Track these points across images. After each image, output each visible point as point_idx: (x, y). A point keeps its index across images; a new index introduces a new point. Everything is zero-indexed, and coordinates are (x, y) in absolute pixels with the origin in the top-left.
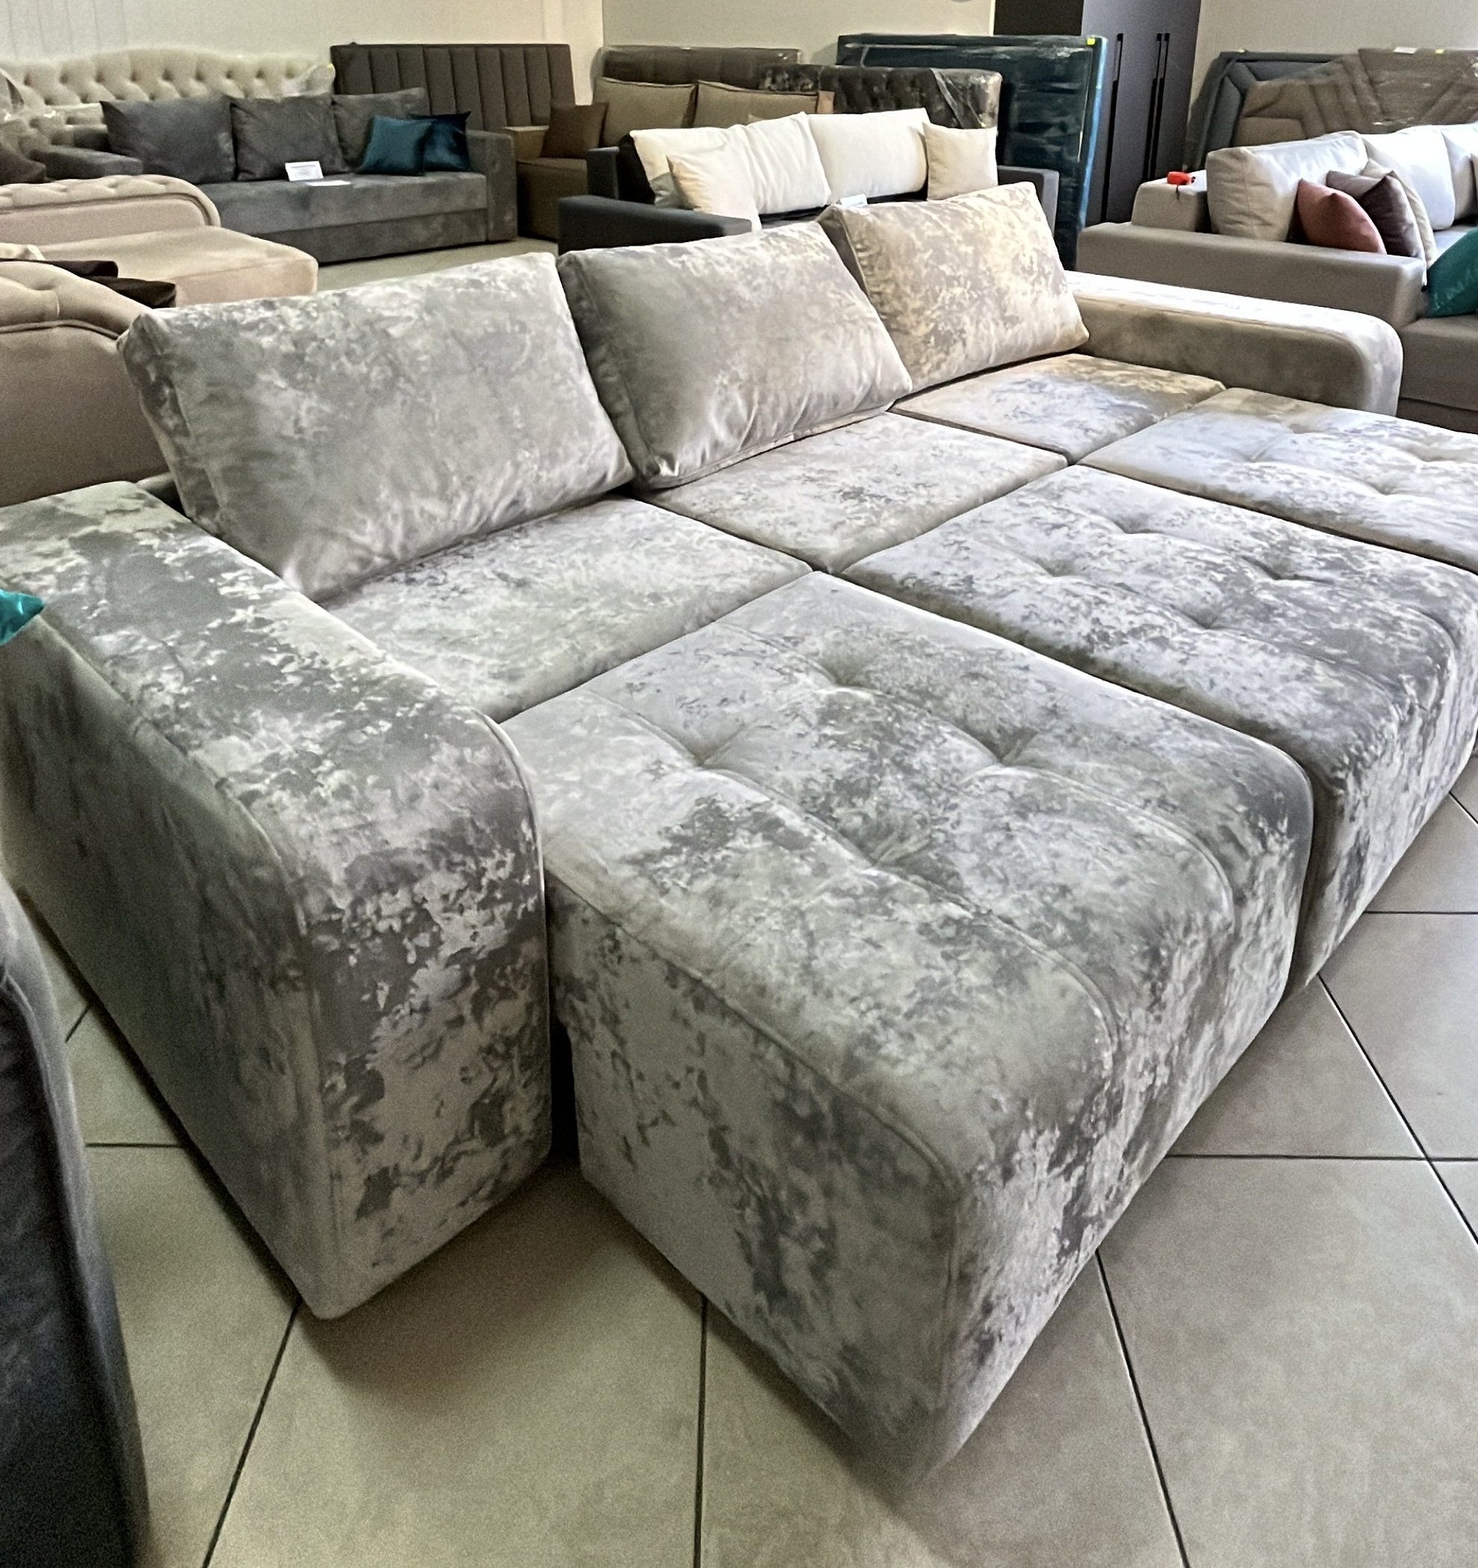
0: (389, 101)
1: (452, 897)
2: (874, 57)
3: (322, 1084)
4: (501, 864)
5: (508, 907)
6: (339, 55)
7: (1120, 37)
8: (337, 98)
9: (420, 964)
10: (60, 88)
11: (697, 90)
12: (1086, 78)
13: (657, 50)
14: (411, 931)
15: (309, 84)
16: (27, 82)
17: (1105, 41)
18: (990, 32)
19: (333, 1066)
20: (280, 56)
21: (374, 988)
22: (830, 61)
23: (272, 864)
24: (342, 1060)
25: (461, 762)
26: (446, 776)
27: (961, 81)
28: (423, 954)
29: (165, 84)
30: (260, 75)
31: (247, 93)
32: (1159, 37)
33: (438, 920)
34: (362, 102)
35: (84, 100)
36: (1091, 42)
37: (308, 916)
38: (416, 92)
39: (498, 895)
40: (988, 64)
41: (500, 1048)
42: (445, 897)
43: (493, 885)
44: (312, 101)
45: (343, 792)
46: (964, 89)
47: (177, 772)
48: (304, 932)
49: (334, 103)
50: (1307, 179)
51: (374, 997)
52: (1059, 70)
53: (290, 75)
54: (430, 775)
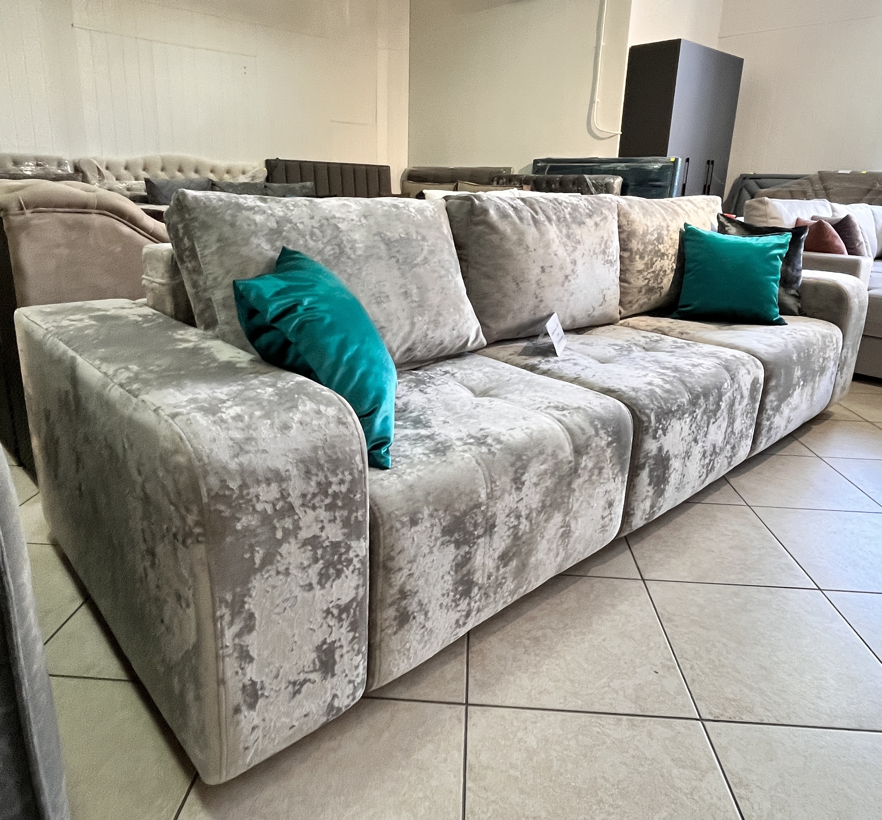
0: (294, 188)
1: (309, 497)
2: (553, 170)
3: (214, 613)
4: (342, 482)
5: (345, 513)
6: (269, 164)
7: (688, 160)
8: (267, 184)
9: (285, 539)
10: (123, 172)
11: (457, 185)
12: (669, 179)
13: (436, 169)
14: (281, 514)
15: (253, 177)
16: (107, 168)
17: (680, 160)
18: (617, 156)
19: (223, 600)
20: (238, 163)
21: (252, 549)
22: (529, 173)
23: (187, 453)
24: (229, 597)
25: (319, 412)
26: (308, 419)
27: (601, 181)
28: (287, 533)
29: (178, 174)
30: (228, 172)
31: (221, 180)
32: (708, 162)
33: (297, 511)
34: (279, 187)
35: (136, 179)
36: (673, 160)
37: (209, 490)
38: (309, 184)
39: (340, 504)
40: (615, 173)
41: (335, 612)
42: (304, 496)
43: (335, 495)
44: (256, 184)
45: (238, 418)
46: (602, 186)
47: (131, 409)
48: (205, 500)
49: (265, 187)
50: (801, 217)
51: (252, 558)
52: (653, 176)
53: (244, 173)
54: (297, 417)
